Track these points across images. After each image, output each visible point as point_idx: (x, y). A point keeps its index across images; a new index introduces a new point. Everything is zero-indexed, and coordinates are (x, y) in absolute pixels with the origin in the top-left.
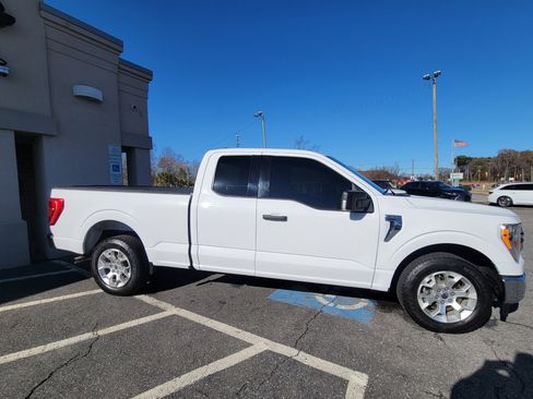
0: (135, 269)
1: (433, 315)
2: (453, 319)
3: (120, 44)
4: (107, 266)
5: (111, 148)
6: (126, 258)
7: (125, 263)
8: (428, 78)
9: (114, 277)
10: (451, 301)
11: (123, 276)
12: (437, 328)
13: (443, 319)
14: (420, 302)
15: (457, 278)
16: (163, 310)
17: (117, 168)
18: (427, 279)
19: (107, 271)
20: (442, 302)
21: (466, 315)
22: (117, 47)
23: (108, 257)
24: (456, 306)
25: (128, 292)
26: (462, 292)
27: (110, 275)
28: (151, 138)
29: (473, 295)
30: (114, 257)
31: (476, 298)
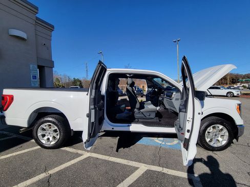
0: (62, 134)
1: (211, 144)
2: (219, 145)
3: (37, 9)
4: (44, 133)
5: (31, 66)
6: (56, 128)
7: (55, 131)
8: (175, 42)
9: (48, 139)
10: (218, 137)
11: (54, 138)
12: (213, 149)
13: (215, 146)
14: (206, 139)
15: (221, 127)
16: (82, 155)
17: (35, 77)
18: (209, 129)
19: (44, 136)
20: (215, 138)
21: (224, 143)
22: (35, 10)
23: (45, 128)
24: (220, 139)
25: (57, 146)
26: (222, 133)
27: (46, 138)
28: (53, 62)
29: (227, 134)
30: (48, 128)
31: (228, 135)
